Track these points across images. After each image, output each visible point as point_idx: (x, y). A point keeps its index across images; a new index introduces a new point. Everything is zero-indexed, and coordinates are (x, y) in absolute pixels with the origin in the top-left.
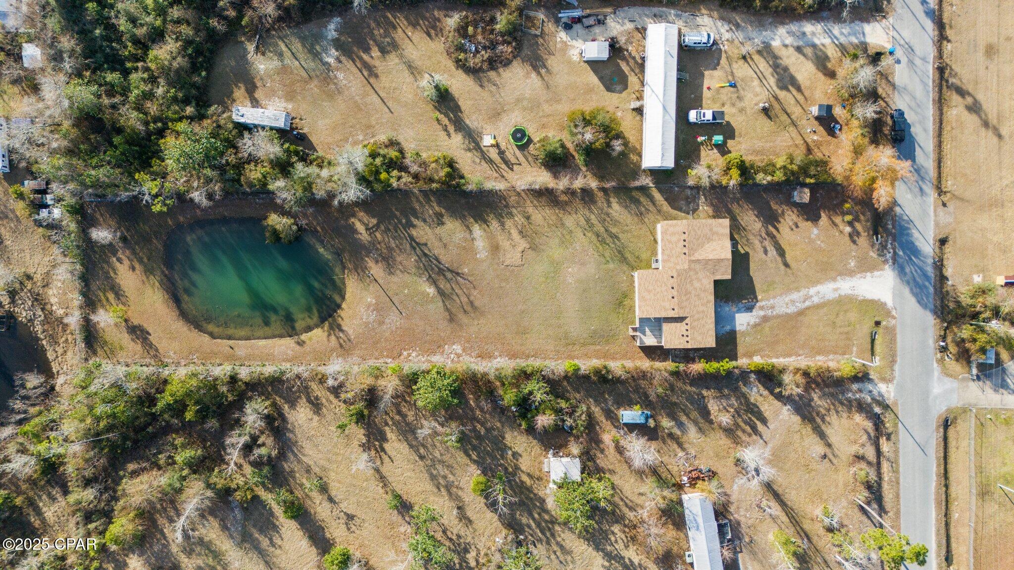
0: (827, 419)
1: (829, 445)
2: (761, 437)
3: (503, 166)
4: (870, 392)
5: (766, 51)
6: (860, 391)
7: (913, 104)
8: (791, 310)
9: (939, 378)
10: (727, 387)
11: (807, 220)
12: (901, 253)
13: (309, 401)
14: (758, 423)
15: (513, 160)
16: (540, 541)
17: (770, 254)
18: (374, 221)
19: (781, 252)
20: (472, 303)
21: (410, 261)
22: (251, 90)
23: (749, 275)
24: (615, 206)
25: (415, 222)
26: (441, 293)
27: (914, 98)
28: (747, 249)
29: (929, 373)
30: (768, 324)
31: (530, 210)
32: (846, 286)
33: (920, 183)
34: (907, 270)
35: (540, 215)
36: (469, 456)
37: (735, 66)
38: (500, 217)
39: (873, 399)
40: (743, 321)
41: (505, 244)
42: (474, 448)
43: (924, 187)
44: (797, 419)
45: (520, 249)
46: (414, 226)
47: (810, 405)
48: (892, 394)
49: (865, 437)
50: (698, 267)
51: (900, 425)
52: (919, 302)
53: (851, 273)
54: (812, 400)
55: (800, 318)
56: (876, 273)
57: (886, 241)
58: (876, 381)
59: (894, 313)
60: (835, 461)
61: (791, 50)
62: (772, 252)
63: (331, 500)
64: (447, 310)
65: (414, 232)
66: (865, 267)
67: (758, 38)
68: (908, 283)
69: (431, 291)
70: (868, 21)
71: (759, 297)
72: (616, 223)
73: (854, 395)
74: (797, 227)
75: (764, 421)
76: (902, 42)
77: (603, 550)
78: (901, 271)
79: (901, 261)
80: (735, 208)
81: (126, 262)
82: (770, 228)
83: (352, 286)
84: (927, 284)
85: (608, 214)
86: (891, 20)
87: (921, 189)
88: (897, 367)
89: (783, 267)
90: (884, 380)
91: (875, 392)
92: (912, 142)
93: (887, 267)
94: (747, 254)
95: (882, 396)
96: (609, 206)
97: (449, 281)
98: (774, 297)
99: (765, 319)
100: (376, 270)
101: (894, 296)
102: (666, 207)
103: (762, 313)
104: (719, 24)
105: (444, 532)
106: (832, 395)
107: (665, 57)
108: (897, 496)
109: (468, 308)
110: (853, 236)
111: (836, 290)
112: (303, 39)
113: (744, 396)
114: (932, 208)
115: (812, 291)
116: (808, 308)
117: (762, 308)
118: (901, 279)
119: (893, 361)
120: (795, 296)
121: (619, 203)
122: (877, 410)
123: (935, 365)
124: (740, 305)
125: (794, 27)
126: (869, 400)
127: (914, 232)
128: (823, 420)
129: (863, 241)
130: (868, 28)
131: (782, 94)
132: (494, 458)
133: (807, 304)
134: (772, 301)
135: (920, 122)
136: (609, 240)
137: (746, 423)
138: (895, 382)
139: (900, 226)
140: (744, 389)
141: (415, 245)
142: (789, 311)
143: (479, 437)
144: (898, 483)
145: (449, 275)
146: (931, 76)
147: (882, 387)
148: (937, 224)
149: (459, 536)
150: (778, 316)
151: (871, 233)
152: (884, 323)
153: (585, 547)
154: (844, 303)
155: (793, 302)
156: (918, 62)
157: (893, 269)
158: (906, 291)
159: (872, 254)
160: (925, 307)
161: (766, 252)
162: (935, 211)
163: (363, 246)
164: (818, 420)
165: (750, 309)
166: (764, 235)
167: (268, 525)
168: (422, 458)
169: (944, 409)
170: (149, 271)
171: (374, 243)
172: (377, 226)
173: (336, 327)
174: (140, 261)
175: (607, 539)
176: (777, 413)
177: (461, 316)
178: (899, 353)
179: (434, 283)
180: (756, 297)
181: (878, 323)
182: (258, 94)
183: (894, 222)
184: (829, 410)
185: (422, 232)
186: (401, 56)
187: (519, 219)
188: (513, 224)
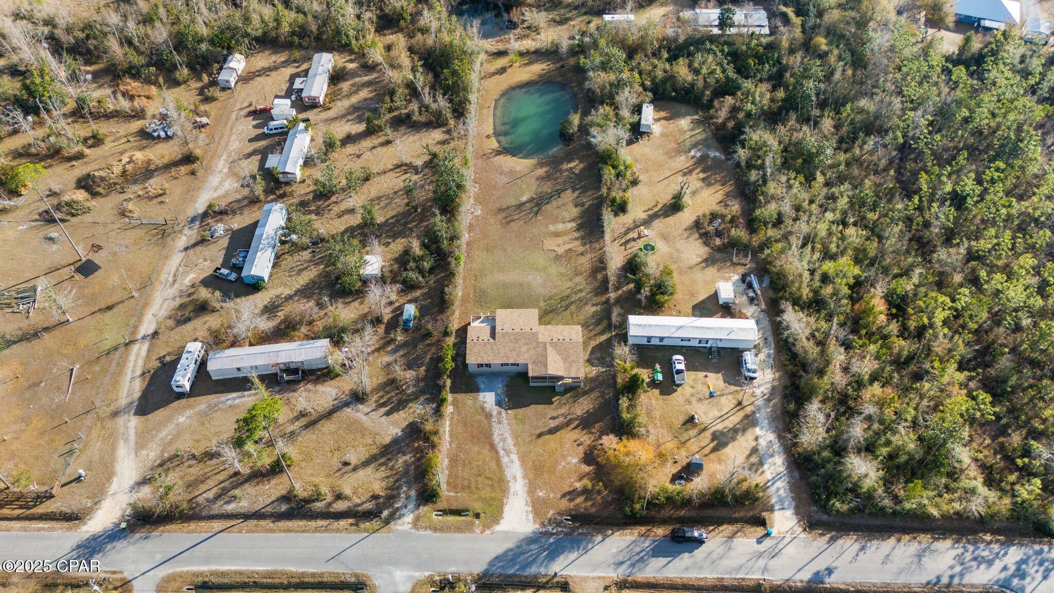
0: (383, 468)
1: (355, 469)
2: (373, 411)
3: (623, 240)
4: (406, 507)
5: (750, 421)
6: (408, 498)
7: (714, 556)
8: (496, 438)
9: (411, 577)
10: (426, 385)
11: (585, 453)
12: (551, 540)
13: (447, 140)
14: (388, 408)
15: (628, 246)
16: (314, 256)
17: (551, 421)
18: (577, 172)
19: (552, 431)
20: (512, 221)
21: (547, 187)
22: (665, 119)
23: (531, 404)
24: (594, 309)
25: (577, 193)
26: (523, 204)
27: (721, 558)
28: (555, 404)
29: (418, 567)
30: (483, 418)
31: (589, 256)
32: (518, 486)
33: (629, 563)
34: (533, 547)
35: (585, 262)
36: (392, 218)
37: (730, 397)
38: (582, 238)
39: (398, 509)
40: (488, 398)
41: (560, 240)
42: (398, 221)
43: (624, 566)
44: (387, 440)
45: (556, 249)
46: (574, 192)
47: (399, 453)
48: (400, 528)
49: (358, 501)
50: (540, 350)
51: (366, 534)
52: (497, 558)
53: (531, 491)
54: (404, 454)
55: (487, 446)
56: (531, 516)
57: (565, 527)
58: (417, 512)
59: (488, 532)
60: (337, 474)
61: (754, 444)
62: (553, 424)
63: (374, 147)
64: (508, 208)
65: (569, 192)
66: (537, 506)
67: (763, 416)
68: (518, 547)
69: (524, 199)
70: (797, 513)
71: (510, 412)
72: (579, 309)
73: (404, 492)
74: (578, 445)
75: (388, 414)
76: (780, 546)
77: (295, 295)
78: (532, 540)
79: (543, 540)
80: (596, 394)
81: (547, 68)
82: (577, 422)
83: (529, 162)
84: (517, 567)
85: (586, 304)
86: (803, 535)
87: (622, 563)
88: (429, 532)
89: (538, 432)
90: (417, 519)
91: (404, 511)
92: (674, 554)
93: (537, 526)
94: (552, 403)
95: (399, 518)
96: (593, 305)
97: (531, 208)
98: (509, 424)
99: (489, 416)
100: (541, 171)
101: (507, 533)
102: (593, 343)
103: (494, 413)
104: (768, 386)
105: (336, 202)
106: (406, 472)
107: (727, 329)
108: (289, 531)
109: (508, 219)
110: (572, 494)
111: (515, 478)
112: (705, 140)
113: (416, 398)
114: (602, 575)
115: (514, 457)
116: (497, 452)
117: (499, 413)
118: (523, 540)
119: (435, 530)
120: (510, 442)
121: (596, 312)
122: (385, 513)
123: (427, 574)
124: (503, 397)
125: (776, 446)
126: (397, 506)
127: (573, 556)
128: (381, 465)
129: (564, 504)
130: (789, 513)
131: (708, 435)
132: (387, 231)
133: (502, 452)
134: (505, 422)
135: (695, 563)
136: (564, 304)
137: (389, 399)
138: (413, 531)
139: (580, 541)
140: (422, 399)
141: (559, 193)
142: (495, 436)
143: (406, 224)
144: (303, 532)
145: (535, 209)
146: (748, 577)
147: (409, 518)
148: (584, 579)
149: (330, 210)
150: (490, 426)
151: (573, 513)
152: (477, 522)
153: (302, 283)
154: (500, 484)
155: (504, 440)
156: (761, 563)
157: (534, 532)
158: (510, 545)
159: (551, 512)
160: (492, 564)
161: (553, 418)
162: (599, 578)
163: (558, 165)
164: (382, 461)
165: (499, 403)
166: (569, 417)
167: (361, 119)
168: (396, 193)
169: (377, 583)
171: (561, 171)
172: (573, 173)
173: (498, 153)
174: (547, 73)
175: (304, 298)
176: (395, 424)
177: (504, 215)
178: (444, 535)
179: (531, 200)
180: (510, 409)
181: (477, 516)
182: (663, 122)
183: (586, 535)
184: (391, 469)
185: (569, 196)
186: (702, 188)
187: (581, 249)
188: (577, 245)
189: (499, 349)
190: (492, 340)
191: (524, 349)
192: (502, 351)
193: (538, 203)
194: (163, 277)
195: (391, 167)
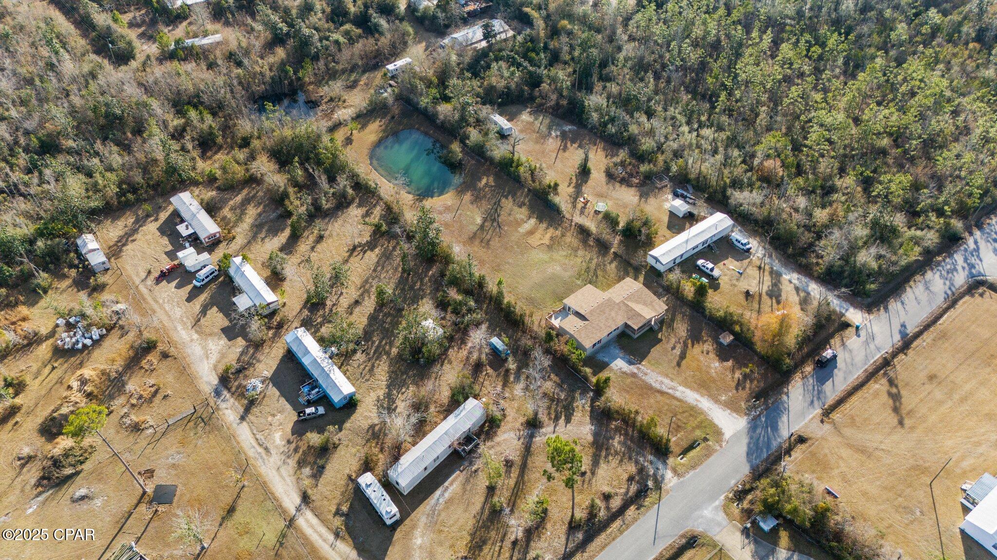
0: (610, 458)
1: (593, 473)
2: (555, 427)
3: (579, 211)
4: (658, 469)
5: (776, 276)
6: (651, 463)
7: (848, 360)
8: (657, 386)
9: (716, 508)
10: (569, 385)
11: (717, 356)
12: (763, 419)
13: (367, 211)
14: (563, 418)
15: (586, 214)
16: (368, 354)
17: (675, 351)
18: (493, 184)
19: (683, 356)
20: (489, 241)
21: (486, 205)
22: (512, 118)
23: (650, 349)
24: (614, 265)
25: (510, 197)
26: (482, 227)
27: (853, 359)
28: (663, 338)
29: (713, 498)
30: (633, 379)
31: (569, 234)
32: (705, 404)
33: (815, 399)
34: (759, 431)
35: (571, 239)
37: (750, 267)
38: (550, 225)
39: (655, 475)
40: (619, 364)
41: (538, 235)
42: (403, 290)
43: (816, 402)
44: (590, 438)
45: (542, 242)
46: (507, 198)
47: (608, 440)
48: (671, 484)
49: (623, 491)
50: (623, 308)
51: (656, 506)
52: (748, 454)
53: (717, 401)
54: (613, 439)
55: (657, 394)
56: (734, 415)
57: (760, 406)
58: (669, 467)
59: (724, 444)
60: (586, 486)
61: (792, 285)
62: (678, 351)
63: (313, 248)
64: (475, 233)
65: (503, 200)
66: (731, 406)
67: (777, 266)
68: (751, 438)
69: (479, 221)
70: (855, 307)
71: (643, 363)
72: (604, 271)
73: (644, 461)
74: (708, 353)
75: (568, 420)
76: (870, 331)
77: (390, 390)
78: (753, 426)
79: (759, 423)
80: (679, 317)
81: (382, 123)
82: (690, 341)
83: (449, 195)
84: (765, 450)
85: (605, 265)
86: (872, 317)
87: (812, 402)
88: (692, 473)
89: (675, 363)
90: (675, 471)
91: (660, 472)
92: (830, 375)
93: (746, 418)
94: (661, 340)
95: (663, 479)
96: (610, 263)
97: (492, 225)
98: (653, 371)
99: (634, 375)
100: (468, 198)
101: (734, 435)
103: (635, 371)
104: (761, 248)
105: (334, 305)
106: (629, 448)
107: (712, 226)
108: (603, 548)
109: (485, 241)
110: (739, 385)
111: (697, 400)
112: (552, 121)
113: (573, 399)
114: (811, 416)
115: (681, 388)
116: (667, 394)
117: (639, 369)
118: (748, 432)
119: (693, 467)
120: (667, 381)
121: (616, 267)
122: (650, 484)
123: (722, 497)
124: (627, 357)
125: (804, 279)
126: (651, 472)
127: (785, 418)
128: (606, 457)
129: (744, 394)
130: (851, 310)
131: (765, 297)
132: (404, 301)
133: (670, 391)
134: (649, 371)
135: (845, 372)
136: (591, 273)
137: (556, 411)
138: (682, 479)
139: (778, 407)
140: (577, 395)
141: (498, 204)
142: (654, 385)
143: (412, 288)
144: (614, 539)
145: (495, 224)
146: (876, 358)
147: (669, 474)
148: (806, 426)
149: (336, 314)
150: (643, 381)
151: (754, 395)
152: (710, 443)
153: (384, 379)
154: (693, 411)
155: (662, 383)
156: (872, 346)
157: (748, 423)
158: (745, 441)
159: (743, 404)
160: (749, 460)
161: (673, 348)
162: (812, 419)
163: (475, 187)
164: (603, 453)
165: (630, 363)
166: (681, 341)
167: (274, 231)
168: (375, 270)
169: (701, 529)
170: (384, 131)
171: (481, 189)
172: (492, 186)
173: (420, 200)
174: (387, 127)
176: (581, 423)
177: (478, 240)
178: (702, 466)
179: (485, 220)
180: (641, 361)
181: (705, 440)
183: (776, 401)
184: (616, 453)
185: (507, 203)
186: (586, 152)
187: (558, 233)
189: (598, 325)
190: (586, 322)
191: (613, 314)
192: (602, 325)
193: (492, 218)
194: (251, 453)
195: (348, 254)
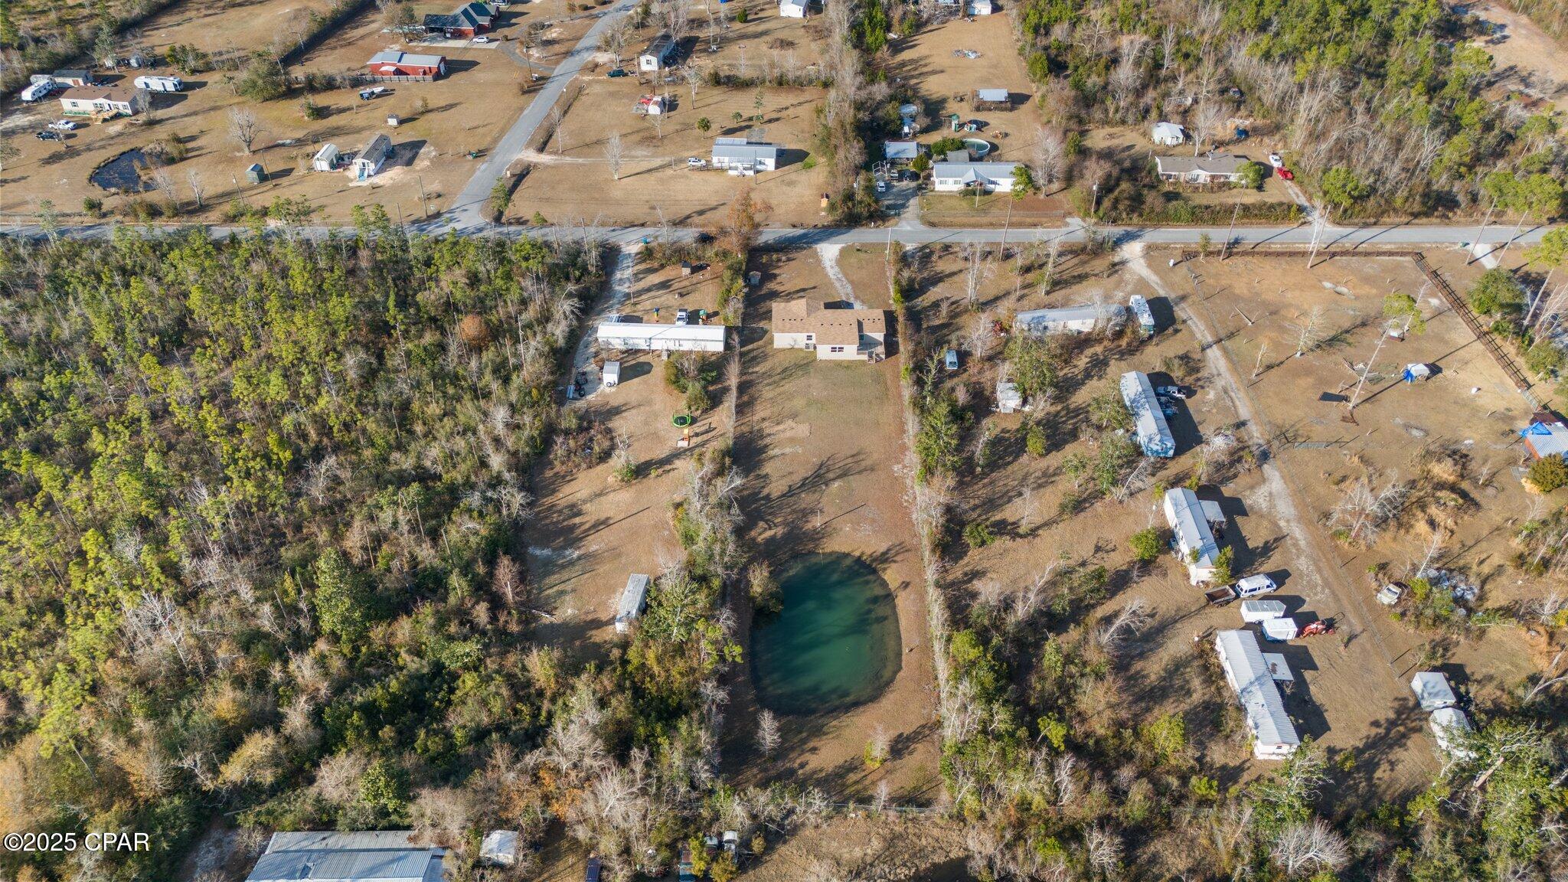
0: (938, 272)
1: (959, 271)
3: (710, 435)
4: (913, 253)
5: (632, 295)
6: (913, 257)
10: (919, 316)
12: (804, 241)
13: (970, 581)
14: (948, 302)
15: (706, 427)
18: (761, 524)
19: (804, 290)
20: (852, 456)
21: (806, 499)
22: (598, 624)
26: (841, 477)
30: (862, 296)
31: (756, 418)
32: (829, 263)
34: (817, 239)
35: (761, 411)
36: (1009, 463)
38: (762, 437)
39: (919, 252)
40: (860, 307)
41: (788, 434)
44: (940, 285)
45: (794, 424)
46: (768, 495)
47: (928, 279)
48: (914, 244)
49: (950, 256)
51: (938, 242)
52: (843, 234)
53: (818, 261)
54: (924, 278)
55: (856, 283)
56: (819, 251)
57: (795, 246)
58: (904, 251)
59: (850, 244)
61: (635, 284)
64: (860, 472)
65: (775, 495)
66: (813, 255)
68: (828, 238)
69: (836, 484)
70: (621, 252)
72: (772, 369)
73: (917, 260)
74: (781, 283)
76: (640, 239)
77: (1083, 380)
78: (817, 241)
79: (810, 241)
82: (782, 295)
83: (834, 545)
84: (828, 231)
85: (764, 373)
86: (622, 243)
88: (892, 243)
90: (903, 248)
91: (913, 251)
93: (813, 247)
95: (916, 248)
96: (760, 371)
97: (828, 471)
98: (839, 293)
99: (858, 297)
100: (817, 522)
101: (836, 244)
102: (761, 343)
103: (853, 298)
107: (627, 328)
109: (858, 458)
110: (789, 260)
111: (832, 267)
112: (550, 574)
113: (925, 308)
114: (770, 229)
115: (833, 278)
116: (848, 279)
117: (848, 298)
118: (824, 241)
119: (888, 244)
120: (838, 285)
122: (927, 250)
123: (889, 228)
124: (846, 308)
125: (616, 283)
126: (920, 254)
127: (789, 235)
129: (794, 256)
130: (625, 253)
131: (671, 288)
132: (1010, 446)
133: (844, 279)
134: (843, 294)
136: (788, 373)
138: (904, 243)
139: (783, 241)
140: (920, 308)
141: (790, 493)
144: (986, 243)
145: (824, 470)
147: (909, 248)
148: (783, 228)
152: (858, 248)
153: (1083, 391)
154: (842, 264)
155: (843, 285)
156: (658, 233)
157: (817, 244)
158: (834, 239)
159: (804, 252)
160: (848, 232)
162: (773, 228)
163: (790, 533)
164: (940, 275)
165: (850, 304)
168: (1020, 494)
169: (923, 226)
170: (818, 732)
171: (785, 523)
172: (766, 521)
173: (885, 558)
174: (804, 741)
175: (1072, 378)
176: (937, 293)
177: (863, 464)
178: (881, 242)
179: (830, 481)
181: (858, 250)
182: (604, 617)
184: (932, 271)
185: (776, 488)
187: (765, 425)
188: (768, 428)
